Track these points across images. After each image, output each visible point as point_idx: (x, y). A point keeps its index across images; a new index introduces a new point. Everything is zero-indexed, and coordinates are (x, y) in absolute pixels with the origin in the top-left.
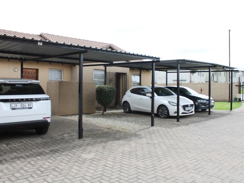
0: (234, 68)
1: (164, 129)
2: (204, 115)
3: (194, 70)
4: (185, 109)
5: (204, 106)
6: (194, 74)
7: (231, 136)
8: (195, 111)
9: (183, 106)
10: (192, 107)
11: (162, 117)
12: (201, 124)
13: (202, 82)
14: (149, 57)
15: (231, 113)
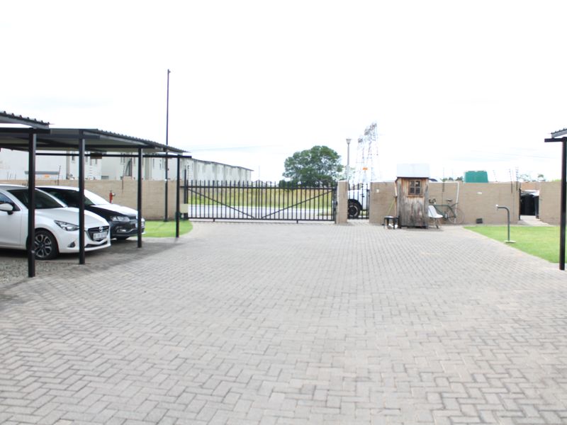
0: (182, 151)
1: (61, 280)
2: (127, 248)
3: (99, 152)
4: (92, 237)
5: (124, 231)
6: (99, 160)
7: (201, 282)
8: (112, 242)
9: (89, 230)
10: (105, 233)
11: (40, 256)
12: (131, 266)
13: (94, 178)
14: (20, 119)
15: (178, 242)
